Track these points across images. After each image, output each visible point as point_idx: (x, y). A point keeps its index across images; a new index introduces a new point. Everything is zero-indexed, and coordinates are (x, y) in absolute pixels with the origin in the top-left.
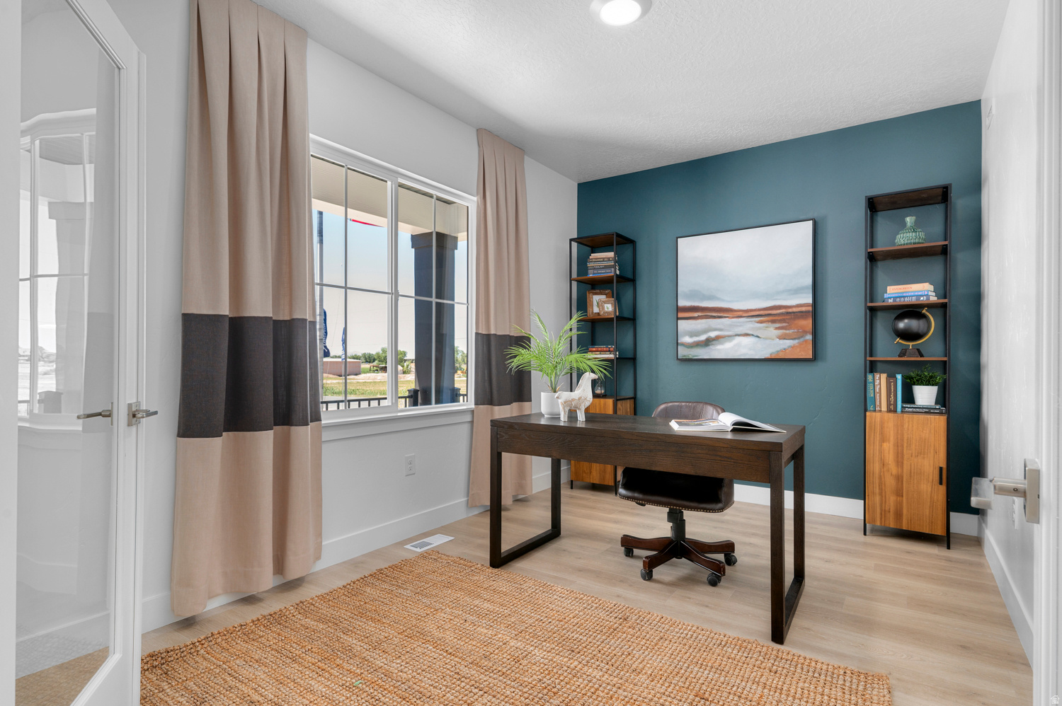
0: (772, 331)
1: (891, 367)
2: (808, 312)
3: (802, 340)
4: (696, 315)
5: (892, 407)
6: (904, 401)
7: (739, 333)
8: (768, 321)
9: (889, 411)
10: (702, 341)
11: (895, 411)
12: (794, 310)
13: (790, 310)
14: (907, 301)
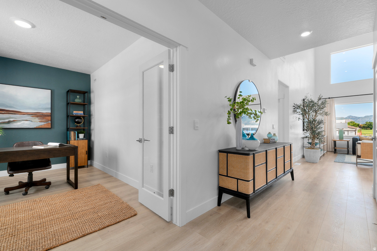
0: (37, 120)
1: (74, 130)
2: (50, 115)
3: (47, 123)
4: (3, 112)
5: (75, 139)
6: (77, 138)
7: (24, 120)
8: (36, 117)
9: (74, 140)
10: (6, 122)
11: (76, 140)
12: (45, 114)
13: (44, 114)
14: (79, 115)
